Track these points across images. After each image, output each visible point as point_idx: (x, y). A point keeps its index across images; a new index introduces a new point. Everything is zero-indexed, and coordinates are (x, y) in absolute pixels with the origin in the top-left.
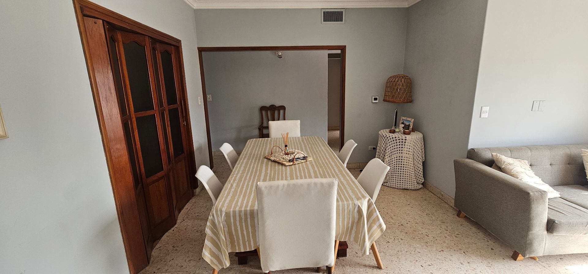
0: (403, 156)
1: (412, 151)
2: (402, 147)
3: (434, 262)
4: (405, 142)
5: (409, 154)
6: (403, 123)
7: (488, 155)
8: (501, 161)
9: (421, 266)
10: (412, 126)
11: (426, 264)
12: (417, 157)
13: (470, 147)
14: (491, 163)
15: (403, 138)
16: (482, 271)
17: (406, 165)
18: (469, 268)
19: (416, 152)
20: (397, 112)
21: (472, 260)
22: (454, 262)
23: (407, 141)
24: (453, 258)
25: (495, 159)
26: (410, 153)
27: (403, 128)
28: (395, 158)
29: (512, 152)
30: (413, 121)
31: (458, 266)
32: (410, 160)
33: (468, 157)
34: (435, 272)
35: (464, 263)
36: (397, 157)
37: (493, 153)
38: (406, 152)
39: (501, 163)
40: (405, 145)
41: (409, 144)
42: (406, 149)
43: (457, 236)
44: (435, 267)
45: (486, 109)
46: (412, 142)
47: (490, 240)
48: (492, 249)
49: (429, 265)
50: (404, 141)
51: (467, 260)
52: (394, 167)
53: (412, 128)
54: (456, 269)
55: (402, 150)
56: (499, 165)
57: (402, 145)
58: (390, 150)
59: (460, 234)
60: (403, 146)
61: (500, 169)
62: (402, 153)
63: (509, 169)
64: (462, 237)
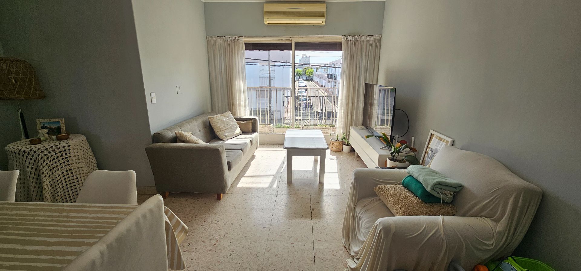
0: (72, 168)
1: (83, 158)
2: (67, 158)
3: (189, 240)
4: (69, 150)
5: (80, 163)
6: (43, 128)
7: (170, 134)
8: (183, 136)
9: (185, 252)
10: (64, 128)
11: (186, 247)
12: (90, 163)
13: (153, 132)
14: (176, 139)
15: (64, 145)
16: (215, 220)
17: (81, 177)
18: (209, 224)
19: (86, 157)
20: (22, 115)
21: (205, 218)
22: (198, 229)
23: (71, 148)
24: (194, 227)
25: (178, 135)
26: (80, 161)
27: (48, 133)
28: (60, 175)
29: (181, 128)
30: (64, 121)
31: (203, 229)
32: (84, 168)
33: (154, 142)
34: (197, 246)
35: (203, 224)
36: (63, 173)
37: (175, 132)
38: (74, 162)
39: (184, 137)
40: (70, 153)
41: (76, 151)
42: (73, 158)
43: (180, 211)
44: (193, 243)
45: (154, 95)
46: (78, 147)
47: (198, 199)
48: (205, 203)
49: (188, 246)
50: (67, 148)
51: (203, 220)
52: (63, 187)
53: (66, 131)
54: (204, 232)
55: (68, 161)
56: (184, 139)
57: (66, 154)
58: (46, 167)
59: (179, 209)
60: (68, 155)
61: (184, 142)
62: (69, 165)
63: (191, 140)
64: (183, 209)
